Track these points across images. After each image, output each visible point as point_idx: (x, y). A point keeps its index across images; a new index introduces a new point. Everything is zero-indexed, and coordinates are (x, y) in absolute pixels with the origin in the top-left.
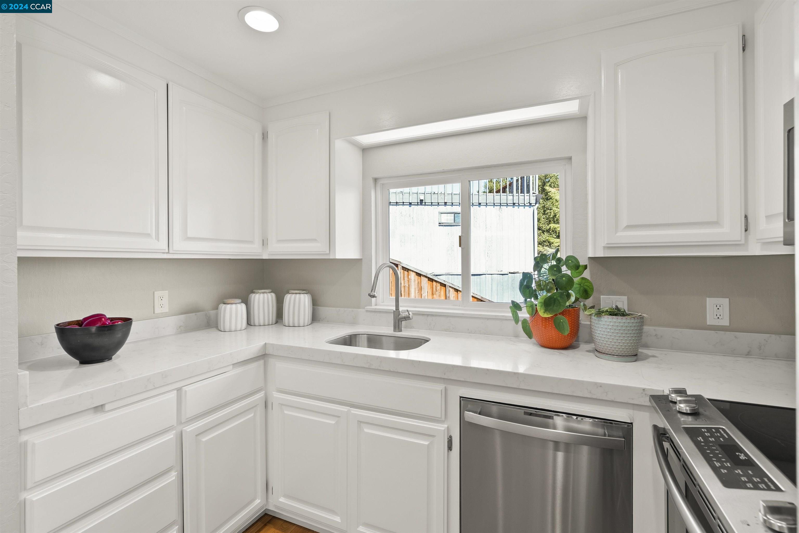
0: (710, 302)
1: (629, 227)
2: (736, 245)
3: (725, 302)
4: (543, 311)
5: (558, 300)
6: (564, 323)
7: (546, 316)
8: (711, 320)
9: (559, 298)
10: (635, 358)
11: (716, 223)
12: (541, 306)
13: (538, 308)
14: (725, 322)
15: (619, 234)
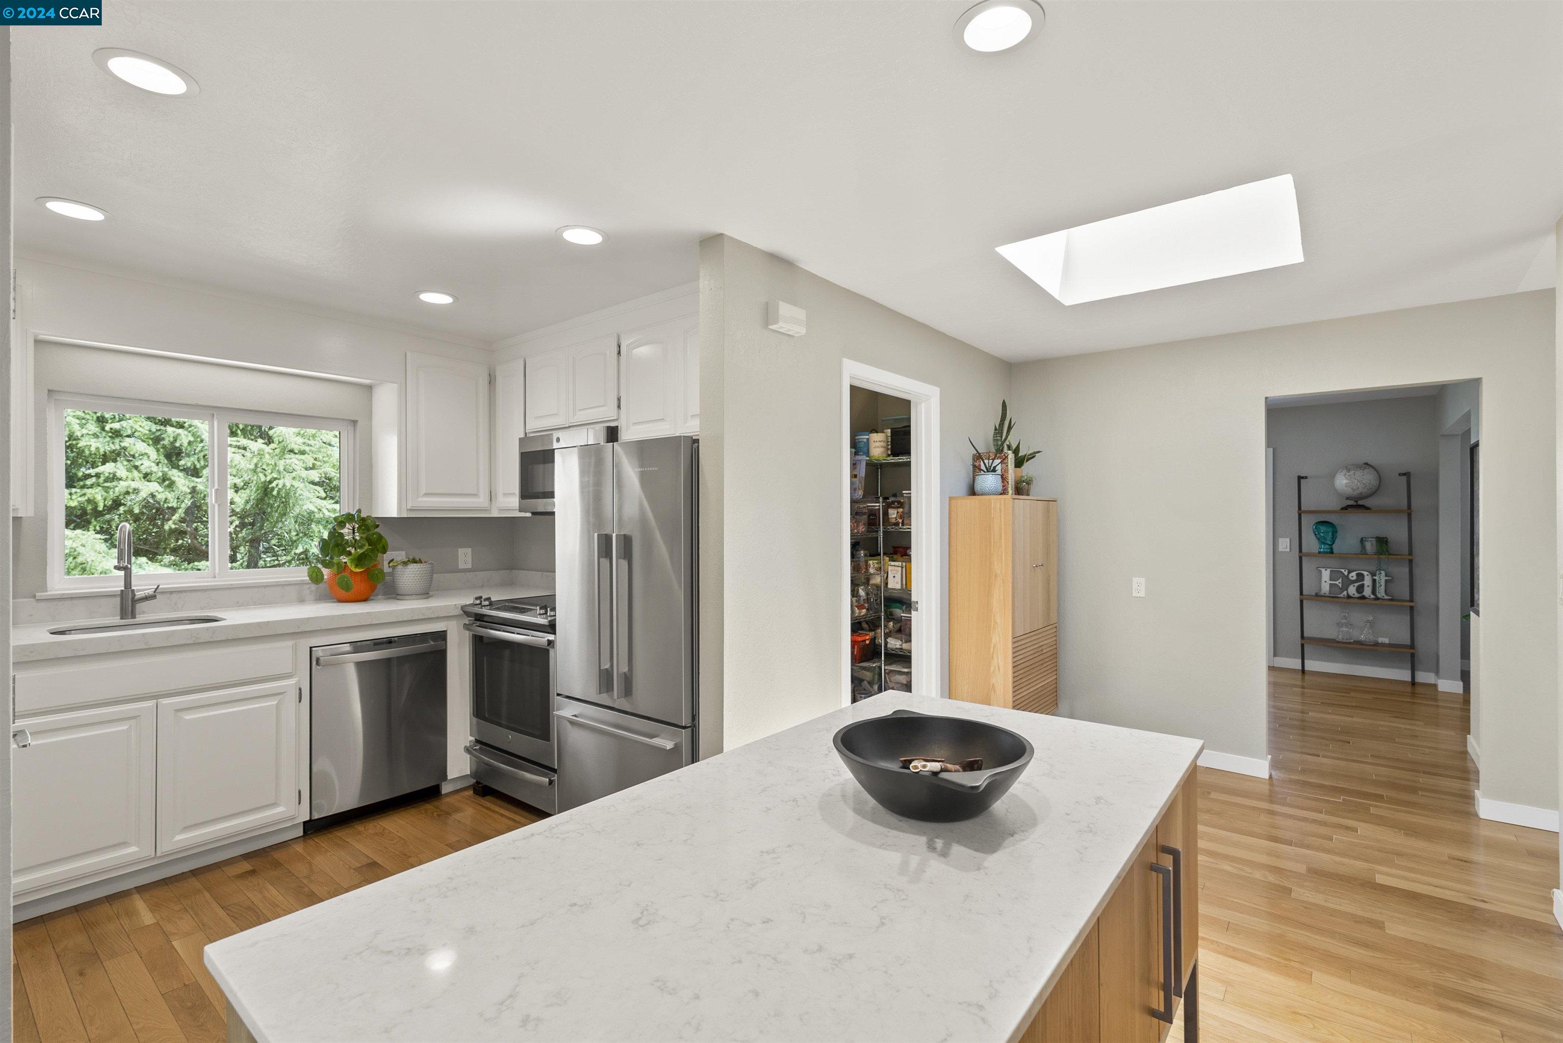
0: (461, 551)
1: (426, 494)
2: (485, 510)
3: (469, 550)
4: (353, 566)
5: (370, 556)
6: (378, 574)
7: (358, 570)
8: (461, 566)
9: (370, 554)
10: (426, 596)
11: (475, 495)
12: (351, 562)
13: (349, 564)
14: (469, 566)
15: (420, 499)
